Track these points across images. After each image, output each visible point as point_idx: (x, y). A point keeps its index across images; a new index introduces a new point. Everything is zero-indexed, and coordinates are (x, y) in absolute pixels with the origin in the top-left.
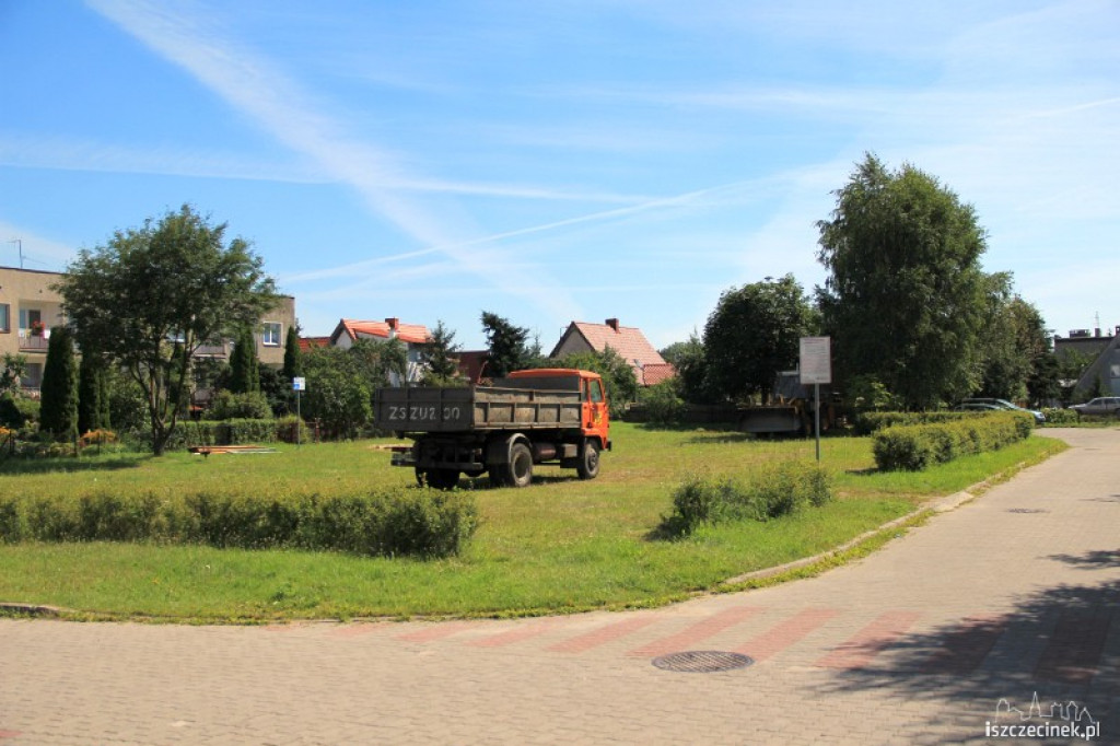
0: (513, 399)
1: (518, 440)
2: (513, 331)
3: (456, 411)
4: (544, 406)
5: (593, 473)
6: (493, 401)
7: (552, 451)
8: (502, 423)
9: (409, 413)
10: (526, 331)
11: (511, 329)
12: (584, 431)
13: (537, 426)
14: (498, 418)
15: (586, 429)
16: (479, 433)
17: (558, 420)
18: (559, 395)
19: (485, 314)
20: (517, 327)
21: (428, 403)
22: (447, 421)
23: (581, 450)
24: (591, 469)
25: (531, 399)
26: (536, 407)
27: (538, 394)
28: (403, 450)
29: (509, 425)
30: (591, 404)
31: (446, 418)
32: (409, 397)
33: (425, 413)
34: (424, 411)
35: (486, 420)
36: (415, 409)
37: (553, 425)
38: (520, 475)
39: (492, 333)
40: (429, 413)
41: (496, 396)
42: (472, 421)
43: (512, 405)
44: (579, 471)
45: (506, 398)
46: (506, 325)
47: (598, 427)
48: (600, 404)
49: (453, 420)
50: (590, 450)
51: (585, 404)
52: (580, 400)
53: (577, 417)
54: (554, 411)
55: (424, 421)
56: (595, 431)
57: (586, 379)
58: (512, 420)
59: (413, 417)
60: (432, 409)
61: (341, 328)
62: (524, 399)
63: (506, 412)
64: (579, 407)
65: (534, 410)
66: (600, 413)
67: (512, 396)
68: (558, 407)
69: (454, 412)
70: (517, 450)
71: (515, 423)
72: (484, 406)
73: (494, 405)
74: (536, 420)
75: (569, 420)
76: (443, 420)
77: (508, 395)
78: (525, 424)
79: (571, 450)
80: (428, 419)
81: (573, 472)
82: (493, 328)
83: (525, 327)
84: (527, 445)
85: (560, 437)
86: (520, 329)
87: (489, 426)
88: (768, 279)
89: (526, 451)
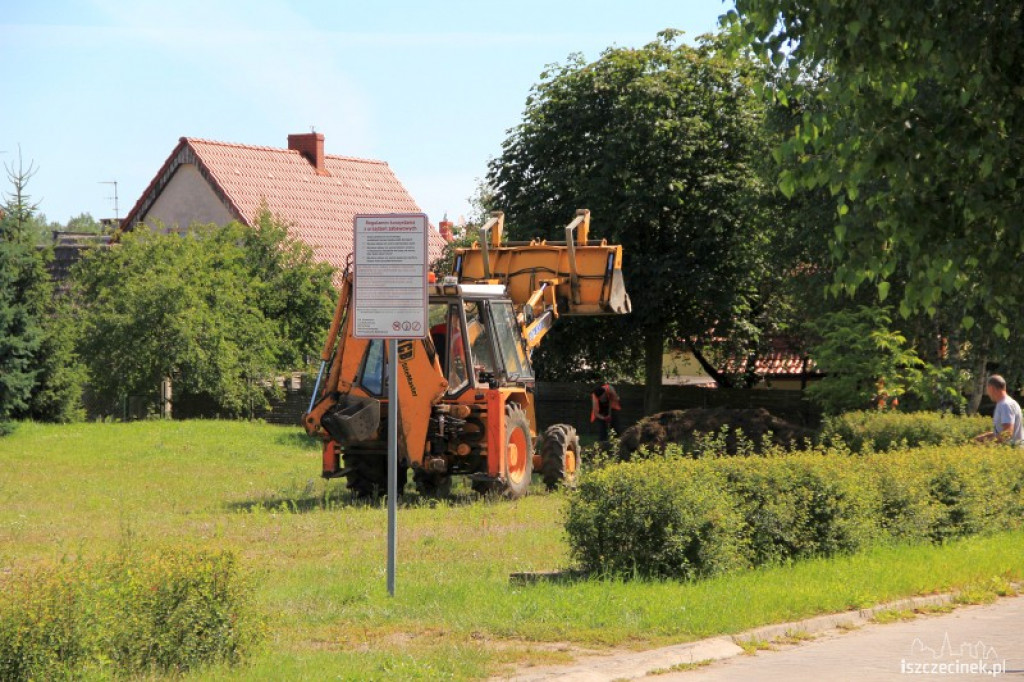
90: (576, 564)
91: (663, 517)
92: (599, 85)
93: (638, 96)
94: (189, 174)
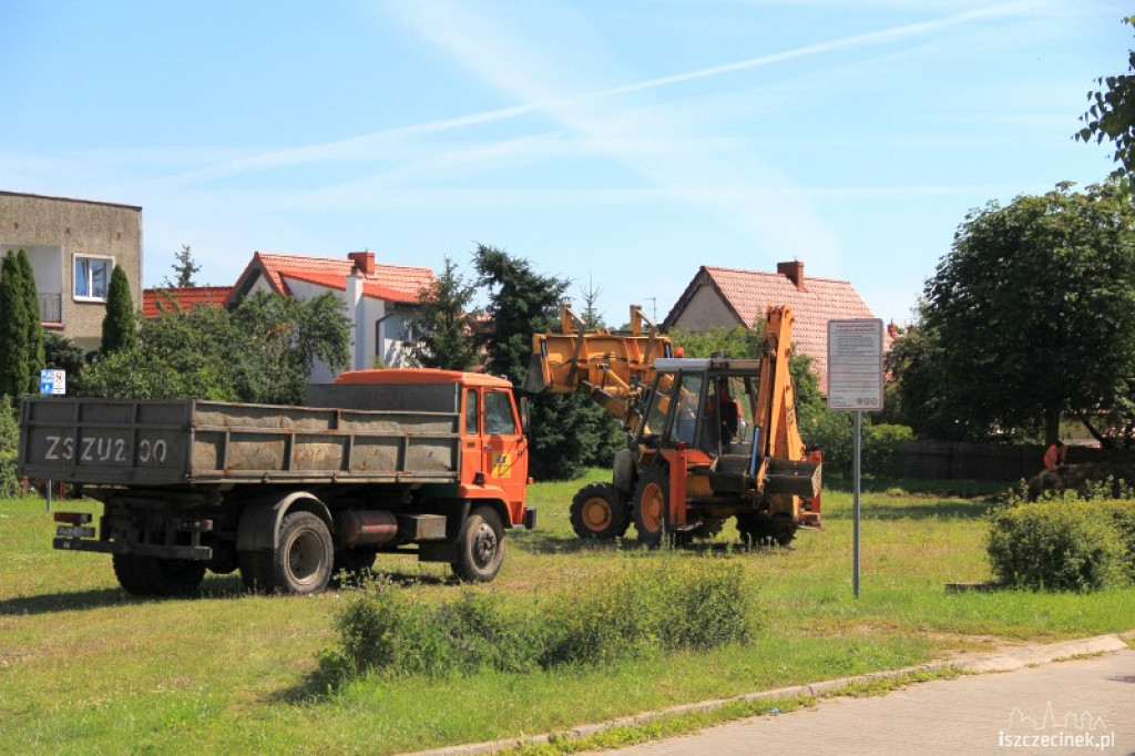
0: (290, 425)
1: (298, 506)
2: (538, 286)
3: (161, 446)
4: (361, 440)
5: (487, 571)
6: (238, 429)
7: (388, 527)
8: (261, 472)
9: (79, 448)
10: (563, 287)
11: (533, 281)
12: (464, 489)
13: (343, 478)
14: (250, 462)
15: (470, 487)
16: (207, 489)
17: (400, 467)
18: (402, 419)
19: (483, 251)
20: (547, 277)
21: (115, 432)
22: (145, 465)
23: (455, 527)
24: (482, 563)
25: (334, 426)
26: (346, 441)
27: (350, 417)
28: (75, 519)
29: (277, 475)
30: (486, 438)
31: (144, 459)
32: (80, 419)
33: (106, 450)
34: (105, 446)
35: (220, 466)
36: (90, 440)
37: (387, 476)
38: (300, 572)
39: (498, 288)
40: (114, 449)
41: (248, 419)
42: (187, 467)
43: (287, 438)
44: (454, 567)
45: (272, 424)
46: (525, 273)
47: (498, 482)
48: (508, 439)
49: (155, 464)
50: (479, 527)
51: (466, 437)
52: (455, 429)
53: (448, 463)
54: (392, 451)
55: (104, 465)
56: (491, 490)
57: (474, 390)
58: (286, 466)
59: (86, 457)
60: (120, 441)
61: (256, 269)
62: (318, 426)
63: (272, 451)
64: (453, 444)
65: (340, 448)
66: (509, 457)
67: (287, 420)
68: (401, 442)
69: (156, 449)
70: (295, 524)
71: (293, 471)
72: (218, 439)
73: (239, 436)
74: (345, 466)
75: (427, 466)
76: (136, 462)
77: (275, 420)
78: (316, 475)
79: (432, 526)
80: (111, 464)
81: (440, 568)
82: (499, 277)
83: (562, 279)
84: (320, 513)
85: (408, 499)
86: (553, 281)
87: (227, 477)
88: (1065, 185)
89: (319, 526)
90: (995, 578)
91: (1063, 543)
92: (1010, 223)
93: (1041, 231)
94: (706, 292)
